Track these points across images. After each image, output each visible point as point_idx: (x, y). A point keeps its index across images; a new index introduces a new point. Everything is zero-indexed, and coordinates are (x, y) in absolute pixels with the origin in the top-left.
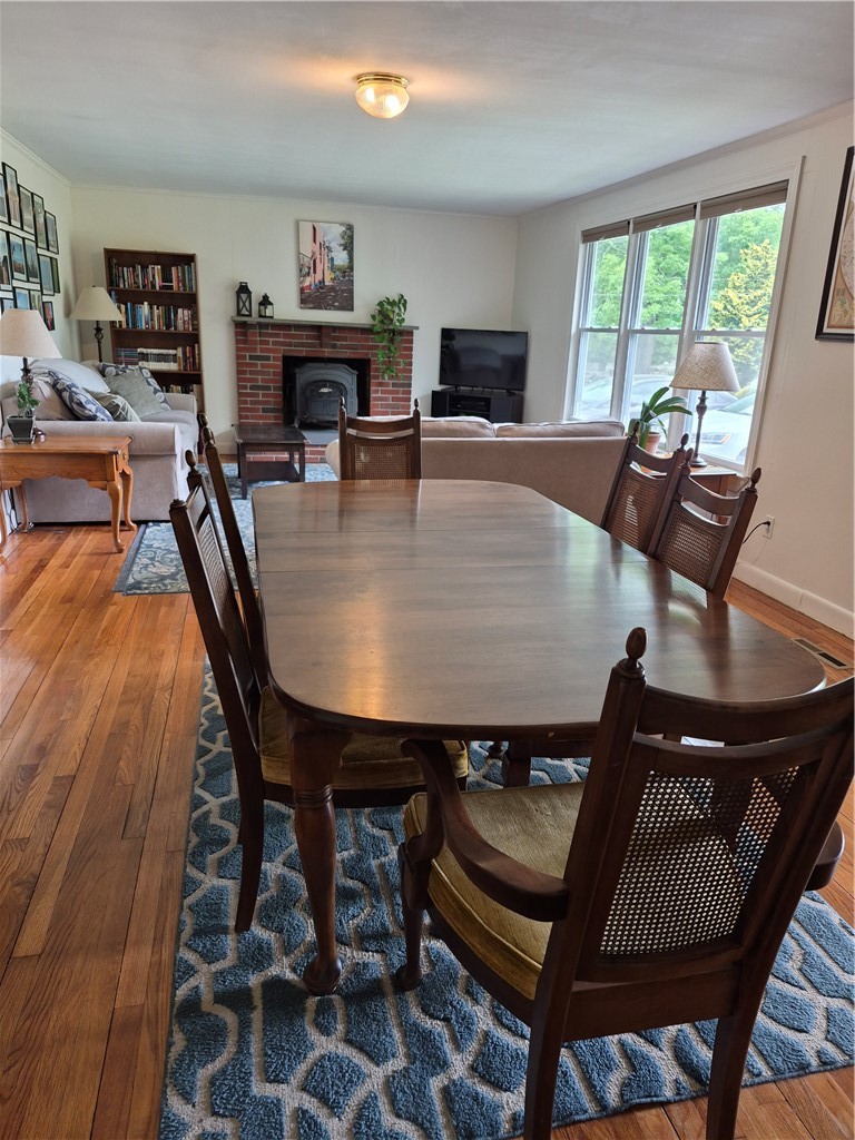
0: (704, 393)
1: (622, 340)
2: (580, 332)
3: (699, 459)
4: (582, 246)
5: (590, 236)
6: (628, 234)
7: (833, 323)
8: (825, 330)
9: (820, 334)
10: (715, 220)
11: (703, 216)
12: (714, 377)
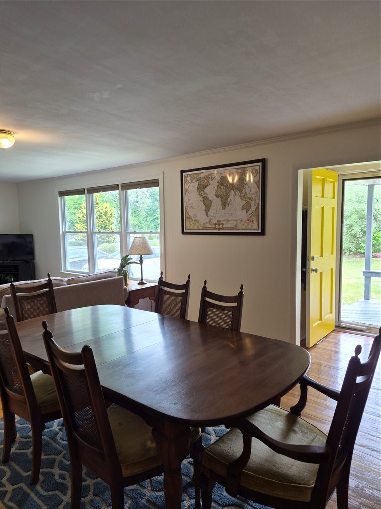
0: (141, 256)
1: (90, 237)
2: (64, 233)
3: (144, 281)
4: (59, 198)
5: (63, 194)
6: (85, 194)
7: (187, 228)
8: (185, 231)
9: (183, 232)
10: (127, 192)
11: (122, 190)
12: (144, 250)
